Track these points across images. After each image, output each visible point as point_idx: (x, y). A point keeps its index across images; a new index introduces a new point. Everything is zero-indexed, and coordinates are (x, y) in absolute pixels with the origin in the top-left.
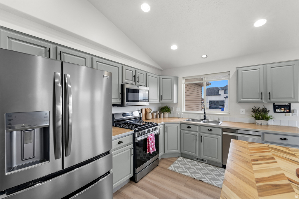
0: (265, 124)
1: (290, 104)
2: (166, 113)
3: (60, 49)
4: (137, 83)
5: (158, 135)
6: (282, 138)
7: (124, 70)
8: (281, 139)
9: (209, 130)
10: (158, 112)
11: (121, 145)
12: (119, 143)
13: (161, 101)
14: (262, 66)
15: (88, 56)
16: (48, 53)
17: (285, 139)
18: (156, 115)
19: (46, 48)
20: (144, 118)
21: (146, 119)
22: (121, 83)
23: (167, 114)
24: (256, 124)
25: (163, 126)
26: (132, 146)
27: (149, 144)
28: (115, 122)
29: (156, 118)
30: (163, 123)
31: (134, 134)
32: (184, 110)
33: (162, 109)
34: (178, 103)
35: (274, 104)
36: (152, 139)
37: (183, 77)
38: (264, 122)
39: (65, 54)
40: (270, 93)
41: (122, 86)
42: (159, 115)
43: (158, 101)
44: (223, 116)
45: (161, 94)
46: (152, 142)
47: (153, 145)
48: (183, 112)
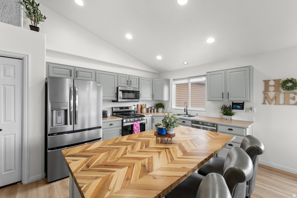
0: (230, 119)
1: (244, 102)
2: (159, 108)
3: (77, 69)
4: (130, 86)
5: (145, 124)
6: (230, 129)
7: (119, 77)
8: (228, 129)
9: (183, 122)
10: (153, 108)
11: (111, 126)
12: (110, 125)
13: (153, 99)
14: (224, 71)
15: (93, 71)
16: (70, 72)
17: (232, 130)
18: (151, 110)
19: (69, 70)
20: (140, 112)
21: (141, 112)
22: (116, 86)
23: (160, 110)
24: (223, 119)
25: (150, 118)
26: (121, 128)
27: (134, 129)
28: (114, 113)
29: (151, 112)
30: (151, 115)
31: (122, 121)
32: (174, 106)
33: (157, 105)
34: (169, 101)
35: (232, 102)
36: (137, 126)
37: (173, 79)
38: (228, 117)
39: (79, 72)
40: (228, 94)
41: (117, 88)
42: (153, 110)
43: (151, 99)
44: (201, 112)
45: (154, 93)
46: (137, 128)
47: (138, 130)
48: (173, 108)
